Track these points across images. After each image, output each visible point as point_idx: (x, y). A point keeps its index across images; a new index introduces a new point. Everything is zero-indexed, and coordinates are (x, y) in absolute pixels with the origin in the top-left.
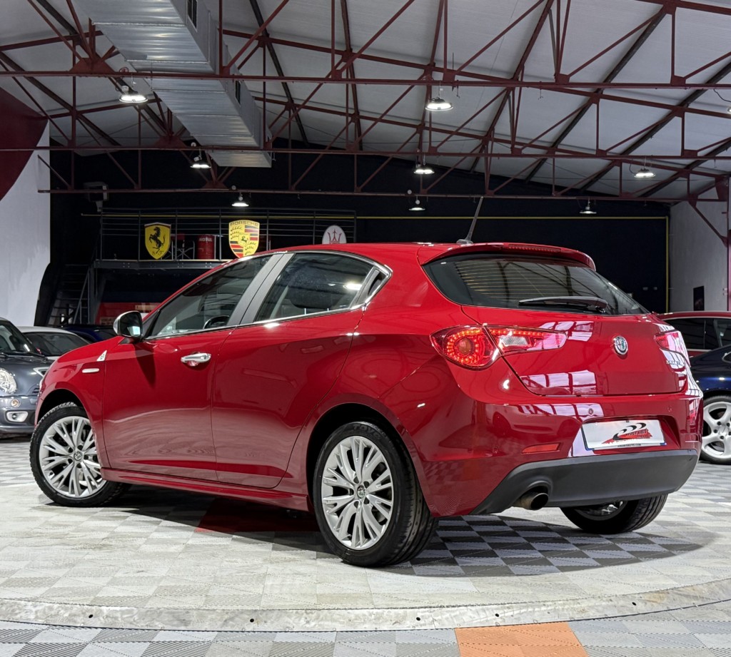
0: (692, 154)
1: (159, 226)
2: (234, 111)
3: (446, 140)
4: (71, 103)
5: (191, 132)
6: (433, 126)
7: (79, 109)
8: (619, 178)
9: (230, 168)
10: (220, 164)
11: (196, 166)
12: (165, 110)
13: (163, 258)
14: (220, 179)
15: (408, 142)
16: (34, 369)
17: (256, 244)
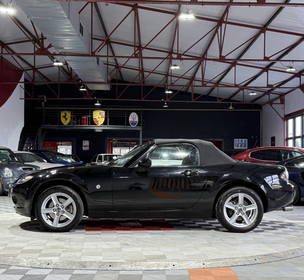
0: (270, 86)
1: (66, 112)
2: (96, 69)
3: (177, 80)
4: (33, 66)
5: (80, 77)
6: (172, 75)
7: (36, 67)
8: (243, 95)
9: (94, 90)
10: (90, 89)
11: (81, 90)
12: (69, 68)
13: (68, 125)
14: (90, 95)
15: (162, 81)
16: (20, 168)
17: (103, 120)
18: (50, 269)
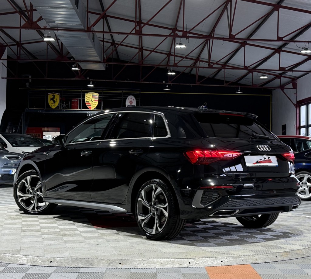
0: (283, 69)
1: (54, 94)
2: (91, 46)
3: (181, 60)
5: (72, 54)
6: (176, 54)
7: (21, 43)
8: (252, 78)
9: (86, 70)
10: (83, 68)
11: (73, 69)
12: (60, 43)
13: (56, 108)
14: (82, 75)
15: (163, 60)
16: (4, 156)
17: (97, 103)
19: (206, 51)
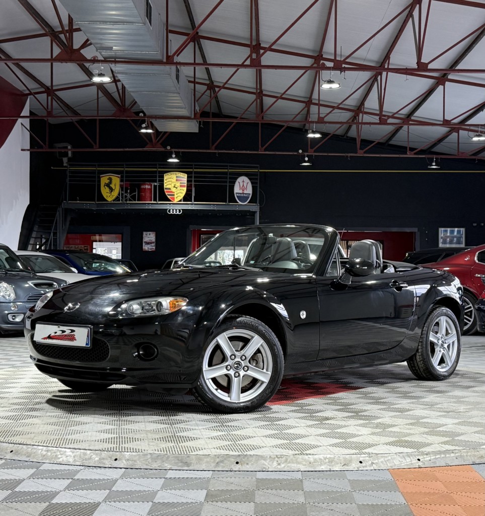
1: (111, 177)
2: (174, 89)
3: (330, 112)
5: (141, 106)
6: (321, 103)
7: (54, 88)
8: (457, 142)
9: (167, 132)
10: (160, 131)
11: (143, 131)
12: (120, 87)
13: (114, 200)
14: (158, 141)
15: (299, 114)
16: (28, 282)
17: (184, 190)
18: (121, 468)
19: (374, 94)
